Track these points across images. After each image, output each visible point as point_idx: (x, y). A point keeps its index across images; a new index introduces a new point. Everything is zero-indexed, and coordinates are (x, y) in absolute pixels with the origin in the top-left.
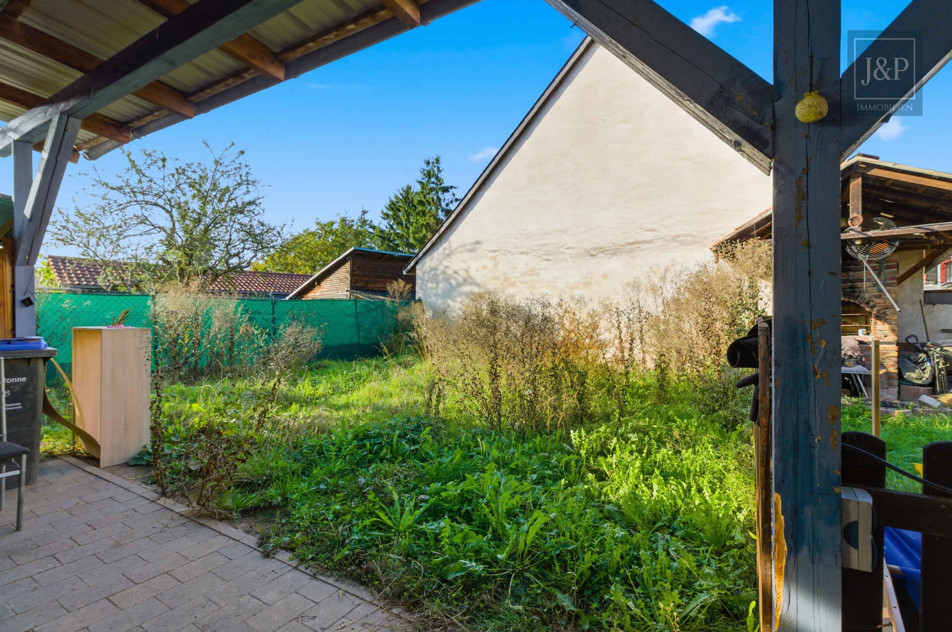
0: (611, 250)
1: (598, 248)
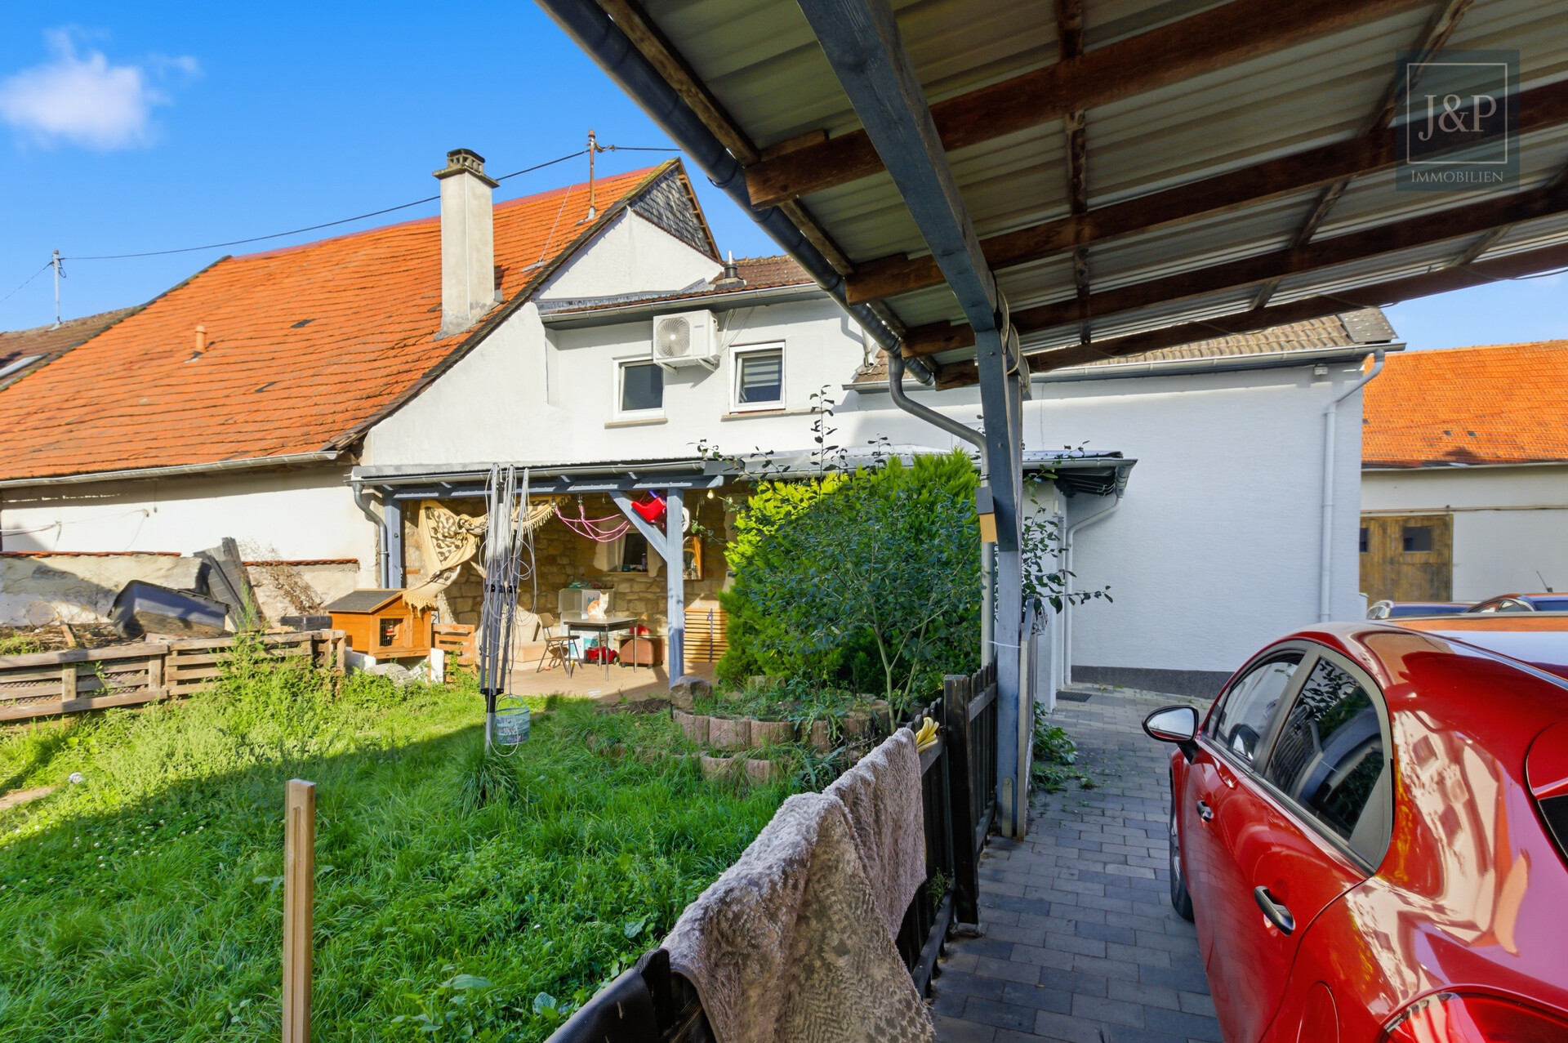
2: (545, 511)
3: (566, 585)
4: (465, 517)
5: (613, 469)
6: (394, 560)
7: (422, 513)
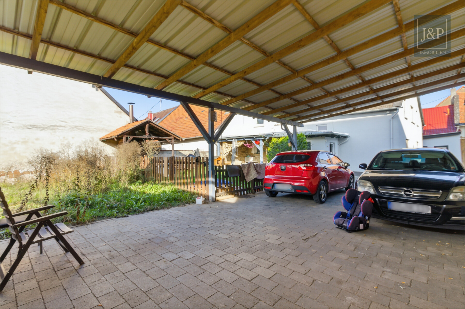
0: (41, 127)
1: (33, 125)
2: (242, 143)
3: (246, 156)
4: (229, 144)
5: (251, 137)
6: (219, 152)
7: (223, 144)
